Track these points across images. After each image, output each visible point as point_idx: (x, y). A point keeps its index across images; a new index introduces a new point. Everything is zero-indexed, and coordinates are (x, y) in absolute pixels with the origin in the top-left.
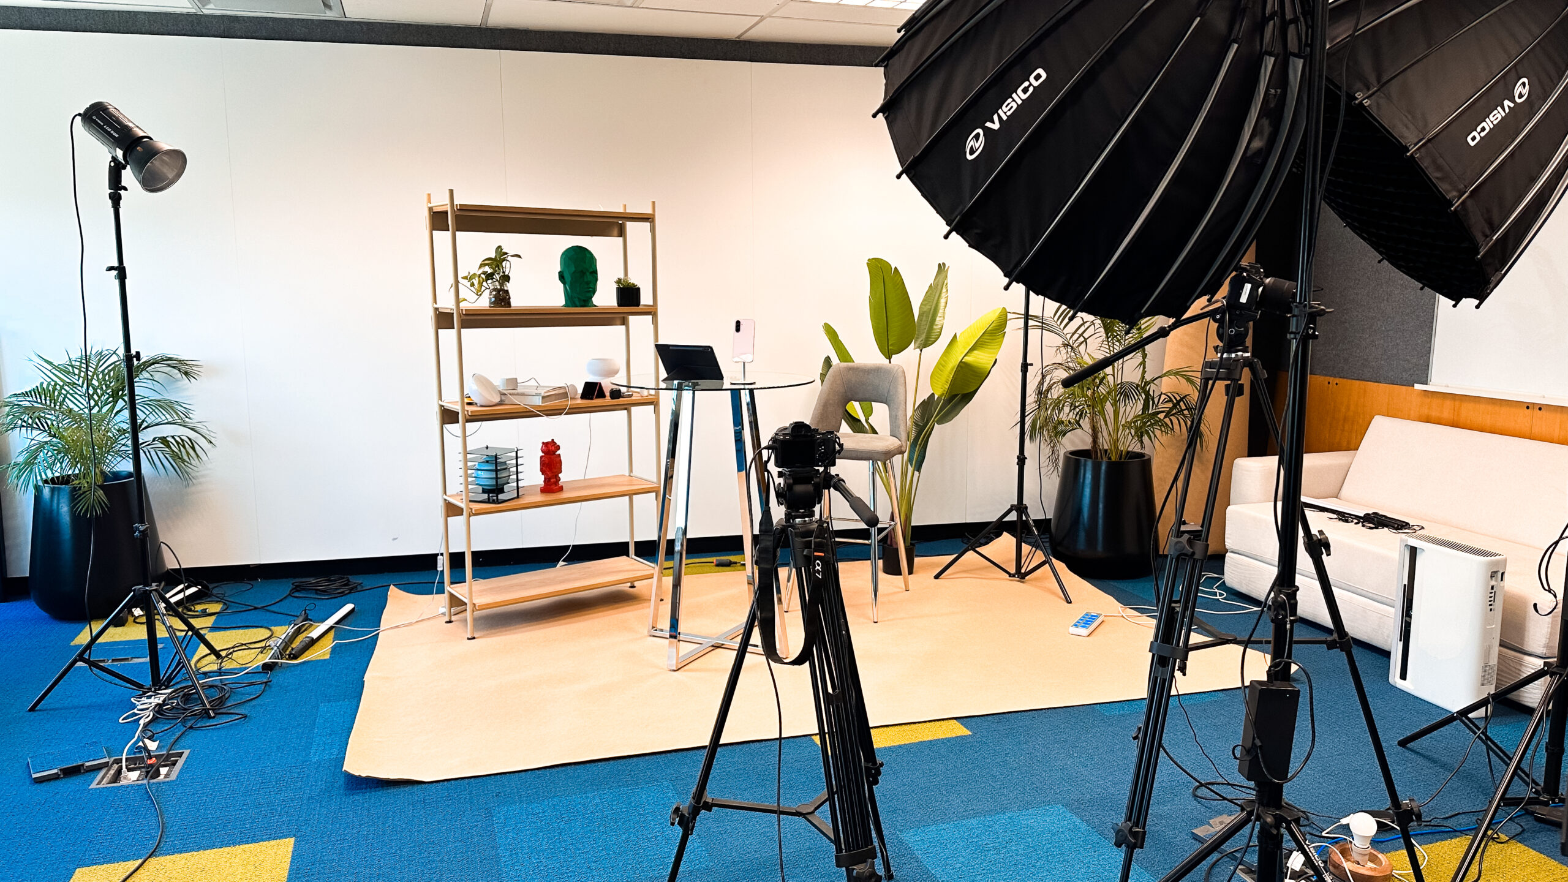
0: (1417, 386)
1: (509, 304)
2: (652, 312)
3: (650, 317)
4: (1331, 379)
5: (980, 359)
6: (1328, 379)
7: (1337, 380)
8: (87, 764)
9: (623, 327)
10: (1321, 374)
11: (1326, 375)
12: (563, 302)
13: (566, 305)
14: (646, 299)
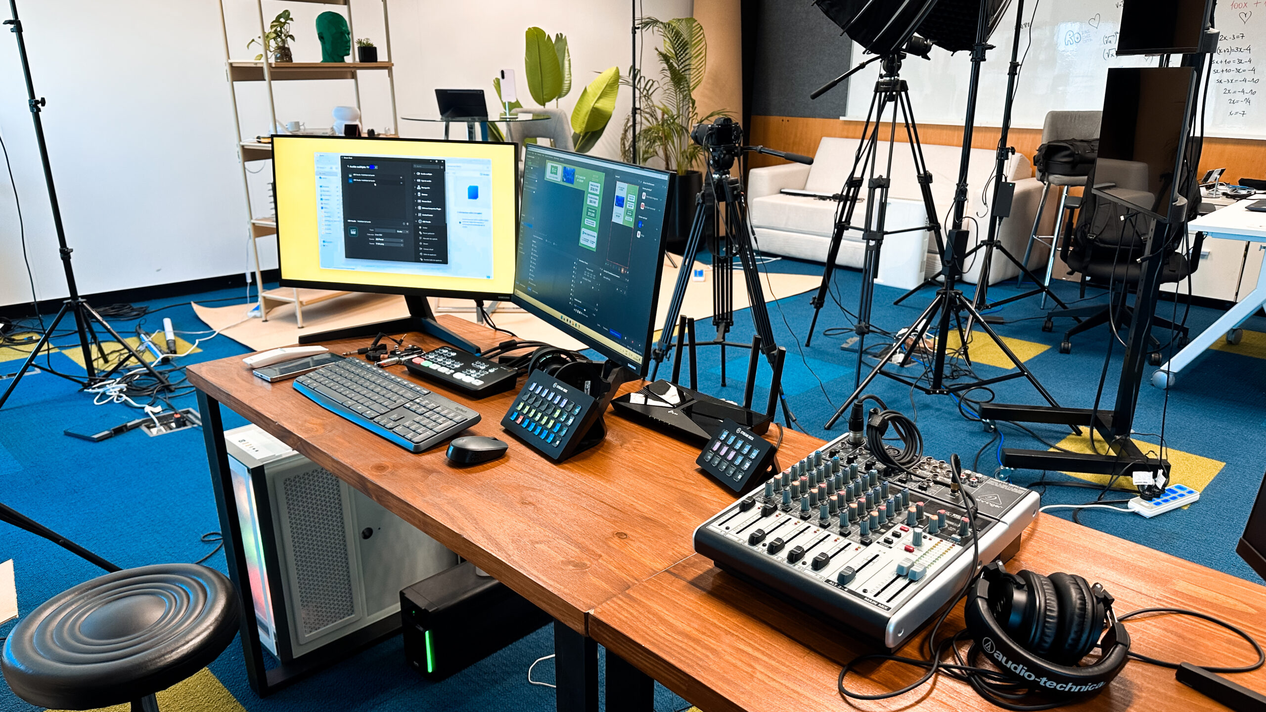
0: (842, 118)
1: (291, 60)
2: (388, 66)
3: (386, 71)
4: (784, 118)
5: (603, 105)
6: (782, 118)
7: (788, 118)
8: (129, 424)
9: (353, 81)
10: (776, 115)
11: (780, 116)
12: (321, 59)
13: (325, 60)
14: (382, 56)
